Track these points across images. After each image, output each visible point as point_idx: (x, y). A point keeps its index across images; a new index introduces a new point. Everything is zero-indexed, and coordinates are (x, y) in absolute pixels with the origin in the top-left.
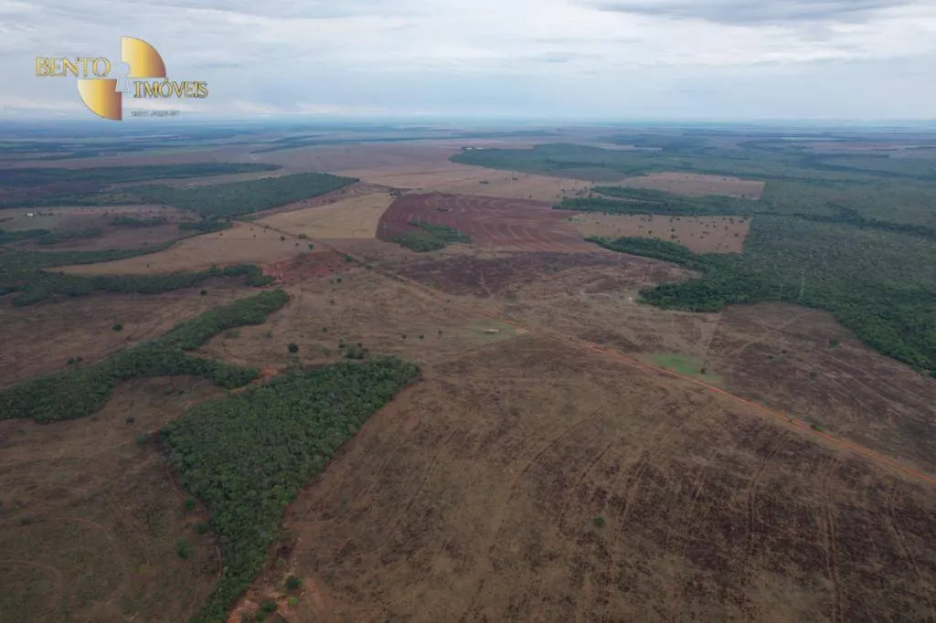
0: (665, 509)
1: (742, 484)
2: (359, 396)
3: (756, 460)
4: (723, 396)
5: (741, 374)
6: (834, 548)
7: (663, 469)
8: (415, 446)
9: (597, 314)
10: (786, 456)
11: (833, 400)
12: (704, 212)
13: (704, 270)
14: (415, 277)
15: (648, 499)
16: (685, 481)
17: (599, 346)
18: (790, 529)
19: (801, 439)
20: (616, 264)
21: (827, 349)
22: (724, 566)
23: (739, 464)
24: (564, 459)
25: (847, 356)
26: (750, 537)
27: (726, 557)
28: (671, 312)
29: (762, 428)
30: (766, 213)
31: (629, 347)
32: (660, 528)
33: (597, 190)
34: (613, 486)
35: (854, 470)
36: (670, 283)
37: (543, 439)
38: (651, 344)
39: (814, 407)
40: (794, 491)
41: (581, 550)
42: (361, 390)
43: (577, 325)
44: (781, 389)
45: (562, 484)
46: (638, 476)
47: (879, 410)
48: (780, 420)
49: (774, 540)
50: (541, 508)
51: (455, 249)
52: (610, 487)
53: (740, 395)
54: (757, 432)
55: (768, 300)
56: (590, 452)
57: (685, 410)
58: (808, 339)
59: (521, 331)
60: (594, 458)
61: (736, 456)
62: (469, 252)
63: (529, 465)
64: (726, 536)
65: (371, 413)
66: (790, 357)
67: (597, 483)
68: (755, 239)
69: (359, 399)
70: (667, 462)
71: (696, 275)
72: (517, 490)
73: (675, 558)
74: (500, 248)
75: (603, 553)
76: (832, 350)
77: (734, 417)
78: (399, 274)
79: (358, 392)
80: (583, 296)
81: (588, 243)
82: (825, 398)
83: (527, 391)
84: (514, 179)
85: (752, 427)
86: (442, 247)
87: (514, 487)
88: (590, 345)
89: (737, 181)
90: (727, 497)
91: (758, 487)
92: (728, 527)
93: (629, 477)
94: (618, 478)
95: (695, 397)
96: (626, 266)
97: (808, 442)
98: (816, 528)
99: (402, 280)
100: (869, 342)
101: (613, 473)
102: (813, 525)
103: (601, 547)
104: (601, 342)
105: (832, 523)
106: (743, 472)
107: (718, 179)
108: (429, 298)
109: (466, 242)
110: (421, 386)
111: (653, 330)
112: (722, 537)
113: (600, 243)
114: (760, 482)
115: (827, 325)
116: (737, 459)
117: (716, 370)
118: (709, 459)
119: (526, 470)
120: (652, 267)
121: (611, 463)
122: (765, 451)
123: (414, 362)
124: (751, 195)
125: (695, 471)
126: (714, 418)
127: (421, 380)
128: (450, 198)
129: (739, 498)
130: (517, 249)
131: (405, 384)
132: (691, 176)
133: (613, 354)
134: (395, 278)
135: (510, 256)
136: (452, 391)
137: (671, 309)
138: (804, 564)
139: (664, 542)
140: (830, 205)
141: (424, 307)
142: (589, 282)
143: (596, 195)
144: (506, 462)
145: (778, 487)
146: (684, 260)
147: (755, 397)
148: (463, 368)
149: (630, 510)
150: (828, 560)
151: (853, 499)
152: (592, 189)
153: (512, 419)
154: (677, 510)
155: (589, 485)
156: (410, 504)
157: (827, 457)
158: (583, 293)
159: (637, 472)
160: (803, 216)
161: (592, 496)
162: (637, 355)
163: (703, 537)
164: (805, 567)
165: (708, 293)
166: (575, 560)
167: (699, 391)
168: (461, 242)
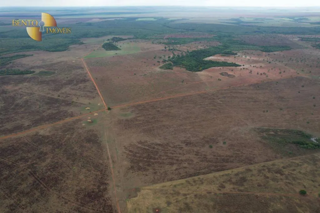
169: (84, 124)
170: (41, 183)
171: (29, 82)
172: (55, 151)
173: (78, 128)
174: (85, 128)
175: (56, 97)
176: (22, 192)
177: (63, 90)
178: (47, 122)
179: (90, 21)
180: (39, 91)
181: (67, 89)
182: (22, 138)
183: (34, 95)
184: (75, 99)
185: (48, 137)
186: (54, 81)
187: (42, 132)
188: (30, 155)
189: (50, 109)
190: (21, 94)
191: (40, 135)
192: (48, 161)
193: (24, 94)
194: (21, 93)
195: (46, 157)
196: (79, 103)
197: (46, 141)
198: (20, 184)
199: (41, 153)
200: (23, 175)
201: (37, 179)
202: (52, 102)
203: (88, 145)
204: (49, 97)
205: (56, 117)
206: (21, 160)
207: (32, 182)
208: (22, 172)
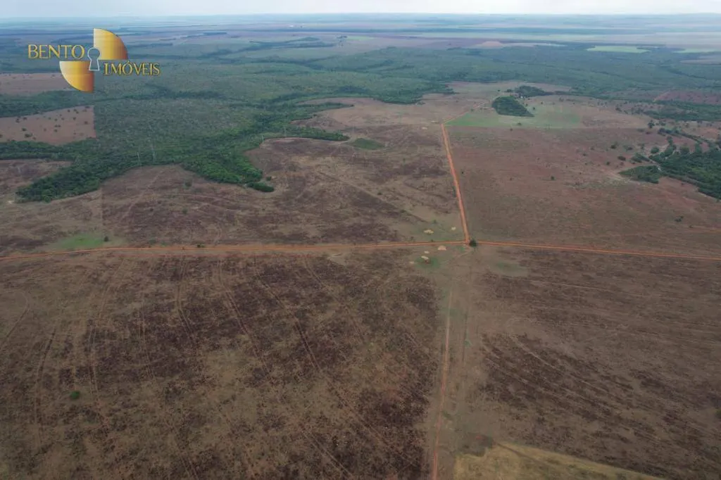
0: (124, 353)
1: (171, 306)
3: (173, 285)
4: (131, 252)
5: (136, 230)
6: (240, 315)
7: (110, 326)
10: (190, 273)
11: (203, 224)
12: (46, 108)
13: (73, 159)
15: (108, 354)
16: (131, 326)
18: (212, 319)
19: (194, 258)
21: (185, 191)
22: (183, 365)
23: (162, 294)
24: (12, 367)
25: (199, 190)
26: (191, 338)
27: (182, 360)
28: (57, 201)
29: (167, 262)
30: (103, 100)
31: (31, 245)
32: (129, 368)
34: (74, 361)
35: (232, 262)
36: (43, 177)
38: (50, 234)
39: (194, 233)
40: (204, 294)
41: (70, 426)
44: (168, 230)
45: (22, 388)
46: (92, 343)
47: (231, 219)
48: (177, 251)
49: (206, 331)
50: (12, 419)
52: (71, 364)
53: (143, 246)
54: (165, 266)
55: (132, 168)
56: (38, 346)
57: (105, 275)
58: (171, 188)
60: (44, 350)
64: (176, 346)
66: (164, 205)
67: (58, 368)
68: (102, 123)
70: (110, 319)
71: (65, 164)
73: (149, 382)
75: (91, 415)
76: (189, 190)
77: (146, 262)
82: (198, 224)
85: (160, 264)
90: (165, 320)
91: (182, 303)
92: (175, 340)
93: (83, 347)
94: (75, 353)
95: (109, 261)
97: (200, 258)
98: (226, 309)
100: (208, 177)
101: (68, 352)
102: (224, 308)
103: (88, 412)
105: (233, 301)
106: (168, 298)
111: (47, 222)
112: (174, 349)
114: (182, 298)
115: (182, 174)
116: (159, 291)
117: (116, 235)
118: (140, 301)
120: (19, 167)
121: (63, 345)
122: (176, 276)
125: (134, 314)
126: (131, 271)
129: (173, 317)
133: (17, 256)
137: (56, 199)
138: (228, 334)
139: (135, 377)
140: (148, 85)
145: (194, 296)
146: (48, 154)
147: (154, 242)
149: (97, 370)
150: (240, 324)
151: (238, 280)
154: (135, 349)
155: (50, 374)
157: (214, 262)
159: (89, 340)
160: (132, 97)
161: (58, 380)
162: (44, 248)
163: (161, 356)
164: (230, 335)
165: (82, 176)
166: (69, 437)
167: (110, 255)
169: (412, 263)
170: (308, 350)
171: (335, 156)
172: (346, 299)
173: (400, 267)
174: (413, 271)
175: (374, 194)
176: (277, 355)
177: (391, 184)
178: (346, 240)
179: (478, 46)
180: (348, 176)
181: (398, 183)
182: (299, 256)
183: (338, 182)
184: (407, 207)
185: (340, 268)
186: (378, 162)
187: (333, 257)
188: (303, 293)
189: (358, 215)
190: (316, 177)
191: (328, 261)
192: (330, 314)
193: (322, 176)
194: (318, 174)
195: (329, 305)
196: (415, 217)
197: (337, 275)
198: (277, 339)
199: (322, 295)
200: (285, 324)
201: (304, 340)
202: (363, 201)
203: (410, 307)
204: (361, 192)
205: (365, 235)
206: (288, 296)
207: (295, 343)
208: (284, 320)
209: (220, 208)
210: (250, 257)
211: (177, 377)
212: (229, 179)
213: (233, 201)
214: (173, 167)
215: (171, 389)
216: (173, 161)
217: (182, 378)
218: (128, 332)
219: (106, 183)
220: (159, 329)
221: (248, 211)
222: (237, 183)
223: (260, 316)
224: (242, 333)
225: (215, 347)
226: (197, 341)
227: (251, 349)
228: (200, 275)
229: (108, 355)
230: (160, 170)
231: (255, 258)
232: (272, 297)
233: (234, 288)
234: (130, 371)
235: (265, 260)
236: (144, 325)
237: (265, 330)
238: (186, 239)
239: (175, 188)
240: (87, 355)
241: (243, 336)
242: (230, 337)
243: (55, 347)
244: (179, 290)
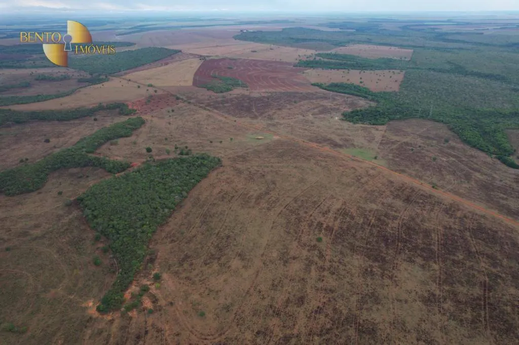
0: (354, 231)
1: (395, 218)
2: (187, 176)
3: (403, 205)
4: (386, 172)
5: (397, 159)
6: (440, 249)
7: (353, 211)
8: (219, 202)
9: (318, 127)
10: (418, 203)
11: (444, 172)
12: (380, 68)
13: (377, 101)
14: (216, 108)
16: (365, 217)
17: (321, 145)
18: (419, 241)
19: (427, 193)
20: (329, 98)
21: (442, 145)
22: (383, 259)
23: (393, 207)
24: (300, 207)
25: (453, 148)
26: (398, 245)
27: (385, 256)
28: (359, 125)
29: (406, 188)
30: (413, 68)
31: (335, 145)
32: (352, 241)
33: (319, 55)
34: (327, 220)
35: (453, 209)
36: (359, 109)
37: (288, 197)
38: (348, 143)
39: (434, 176)
40: (421, 221)
41: (309, 254)
42: (189, 173)
43: (307, 133)
44: (417, 167)
45: (299, 220)
46: (340, 215)
47: (468, 177)
48: (416, 183)
49: (409, 246)
50: (289, 233)
51: (237, 91)
52: (325, 221)
53: (396, 171)
54: (403, 190)
55: (412, 118)
56: (315, 202)
57: (365, 179)
58: (433, 139)
59: (276, 138)
60: (316, 206)
61: (392, 203)
62: (247, 93)
63: (282, 211)
64: (386, 245)
65: (194, 185)
66: (423, 149)
67: (318, 219)
68: (406, 83)
69: (188, 177)
70: (356, 207)
71: (373, 104)
72: (275, 224)
73: (359, 257)
74: (264, 90)
75: (321, 256)
76: (445, 145)
77: (392, 182)
78: (206, 106)
79: (187, 174)
80: (310, 117)
81: (313, 86)
82: (440, 171)
83: (280, 171)
84: (271, 49)
85: (401, 187)
86: (231, 90)
87: (274, 223)
88: (315, 145)
89: (397, 49)
90: (387, 225)
91: (403, 220)
92: (387, 240)
93: (334, 215)
94: (329, 216)
95: (371, 172)
96: (334, 99)
97: (430, 195)
98: (432, 239)
99: (208, 110)
100: (465, 140)
101: (326, 214)
102: (430, 238)
103: (320, 253)
104: (320, 143)
105: (440, 237)
106: (396, 212)
107: (386, 48)
108: (224, 119)
109: (244, 87)
110: (221, 169)
111: (349, 136)
112: (384, 246)
113: (319, 86)
114: (405, 216)
115: (444, 132)
116: (393, 205)
117: (383, 157)
118: (377, 205)
119: (280, 213)
120: (349, 99)
121: (326, 209)
122: (408, 200)
123: (217, 156)
124: (405, 58)
125: (370, 211)
126: (381, 183)
127: (221, 166)
128: (234, 61)
129: (393, 225)
130: (274, 91)
131: (213, 169)
132: (372, 47)
133: (327, 149)
134: (205, 109)
135: (270, 94)
136: (239, 172)
137: (359, 123)
138: (424, 257)
139: (353, 249)
140: (449, 63)
141: (222, 125)
142: (314, 109)
143: (318, 58)
144: (269, 209)
145: (413, 219)
146: (367, 95)
147: (403, 171)
148: (244, 158)
149: (335, 233)
150: (436, 255)
151: (451, 224)
152: (316, 55)
153: (272, 186)
154: (361, 232)
155: (314, 220)
156: (218, 233)
157: (439, 203)
158: (311, 115)
159: (339, 213)
160: (434, 70)
161: (315, 226)
162: (341, 150)
163: (374, 246)
164: (425, 259)
165: (379, 114)
166: (306, 259)
167: (373, 169)
168: (241, 87)
209: (462, 166)
210: (470, 212)
211: (377, 264)
212: (481, 146)
213: (477, 164)
214: (441, 125)
215: (369, 269)
216: (443, 121)
217: (380, 267)
218: (362, 220)
219: (391, 122)
220: (381, 228)
221: (484, 176)
222: (488, 152)
223: (456, 258)
224: (435, 262)
225: (411, 261)
226: (401, 249)
227: (436, 278)
228: (424, 207)
229: (345, 227)
230: (429, 124)
231: (474, 214)
232: (474, 250)
233: (445, 228)
234: (352, 244)
235: (483, 219)
236: (373, 221)
237: (454, 271)
238: (426, 178)
239: (435, 140)
240: (334, 221)
241: (434, 265)
242: (424, 260)
243: (322, 208)
244: (405, 210)
